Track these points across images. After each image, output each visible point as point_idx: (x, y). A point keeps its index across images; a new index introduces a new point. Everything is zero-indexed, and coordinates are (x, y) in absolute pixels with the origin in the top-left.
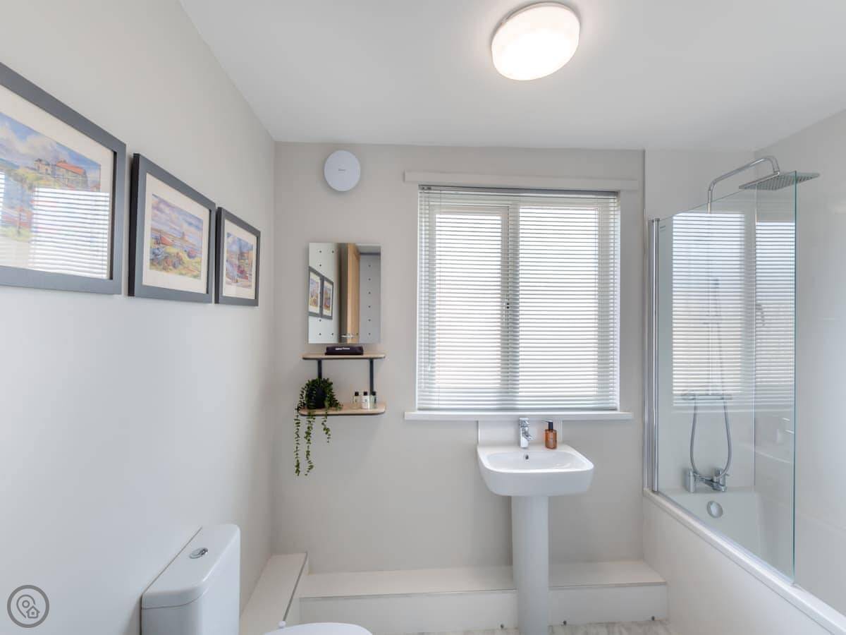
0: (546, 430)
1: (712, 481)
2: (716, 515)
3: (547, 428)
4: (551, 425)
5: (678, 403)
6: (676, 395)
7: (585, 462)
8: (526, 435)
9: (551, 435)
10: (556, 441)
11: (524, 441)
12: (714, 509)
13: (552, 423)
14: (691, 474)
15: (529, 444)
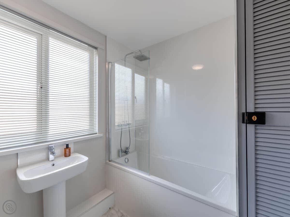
0: (65, 149)
1: (126, 151)
2: (127, 162)
3: (66, 147)
4: (67, 145)
5: (117, 128)
6: (116, 125)
7: (84, 158)
8: (53, 153)
9: (67, 150)
10: (70, 153)
11: (51, 157)
12: (126, 160)
13: (68, 144)
14: (121, 151)
15: (55, 158)
